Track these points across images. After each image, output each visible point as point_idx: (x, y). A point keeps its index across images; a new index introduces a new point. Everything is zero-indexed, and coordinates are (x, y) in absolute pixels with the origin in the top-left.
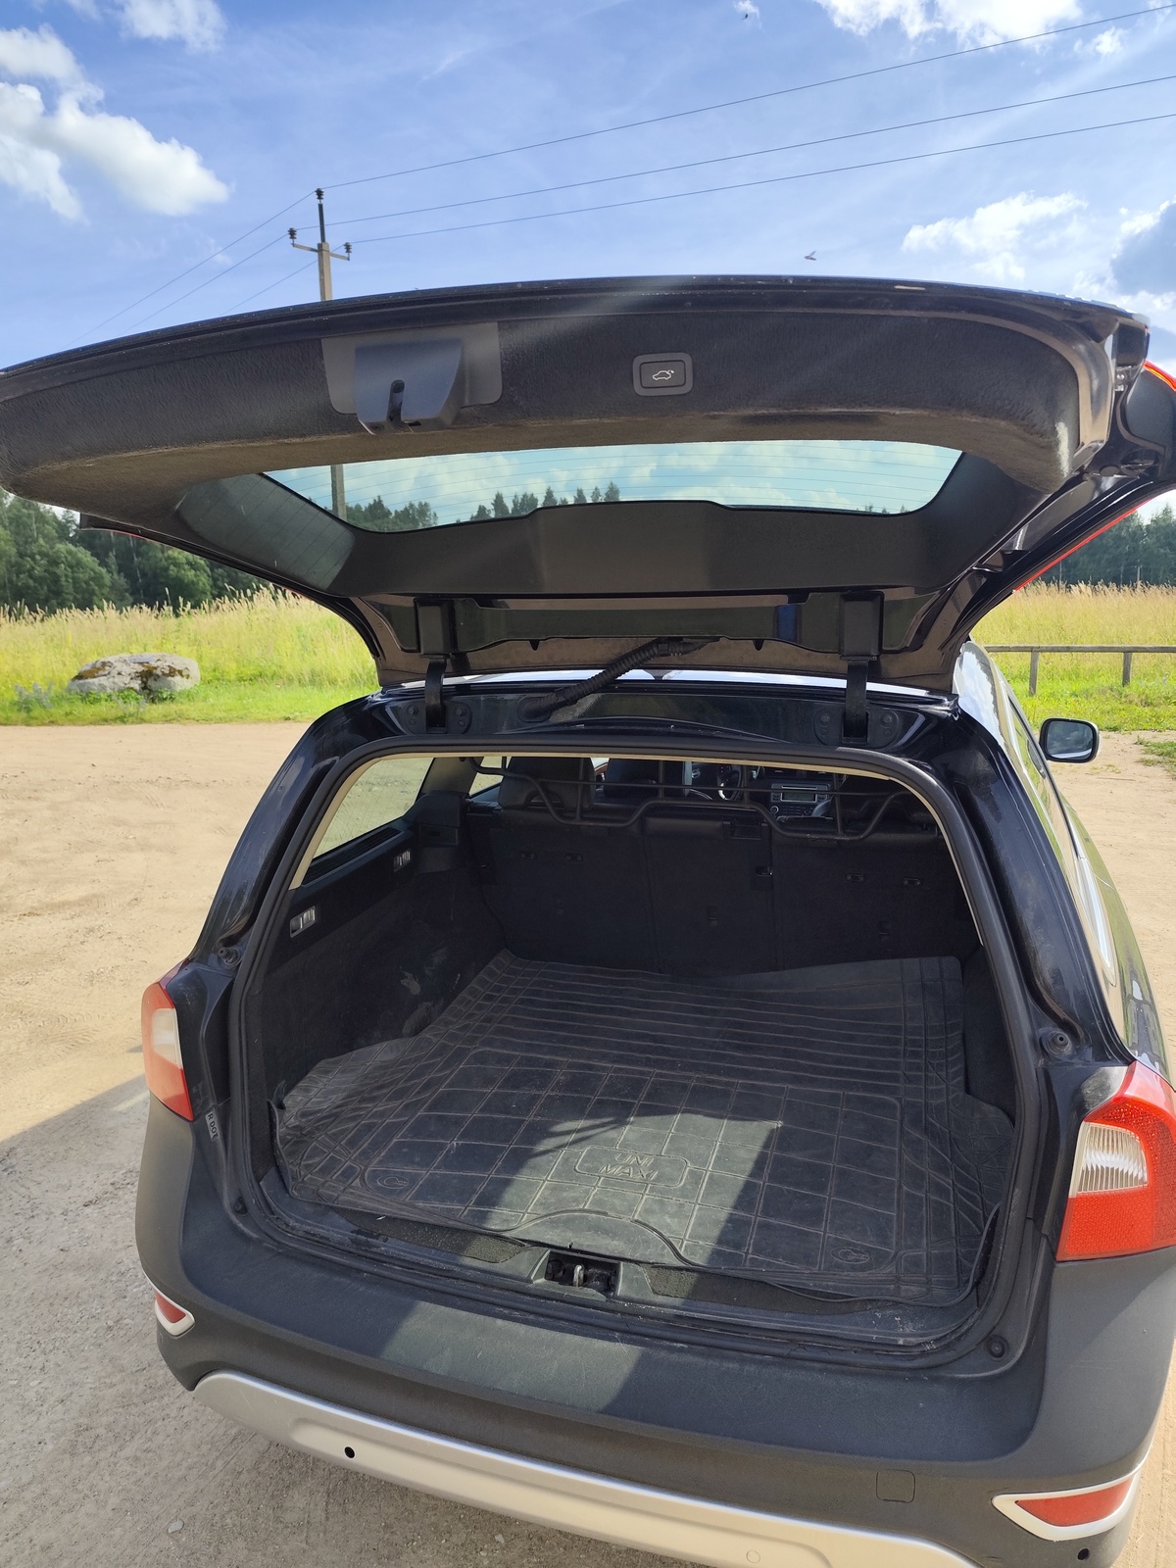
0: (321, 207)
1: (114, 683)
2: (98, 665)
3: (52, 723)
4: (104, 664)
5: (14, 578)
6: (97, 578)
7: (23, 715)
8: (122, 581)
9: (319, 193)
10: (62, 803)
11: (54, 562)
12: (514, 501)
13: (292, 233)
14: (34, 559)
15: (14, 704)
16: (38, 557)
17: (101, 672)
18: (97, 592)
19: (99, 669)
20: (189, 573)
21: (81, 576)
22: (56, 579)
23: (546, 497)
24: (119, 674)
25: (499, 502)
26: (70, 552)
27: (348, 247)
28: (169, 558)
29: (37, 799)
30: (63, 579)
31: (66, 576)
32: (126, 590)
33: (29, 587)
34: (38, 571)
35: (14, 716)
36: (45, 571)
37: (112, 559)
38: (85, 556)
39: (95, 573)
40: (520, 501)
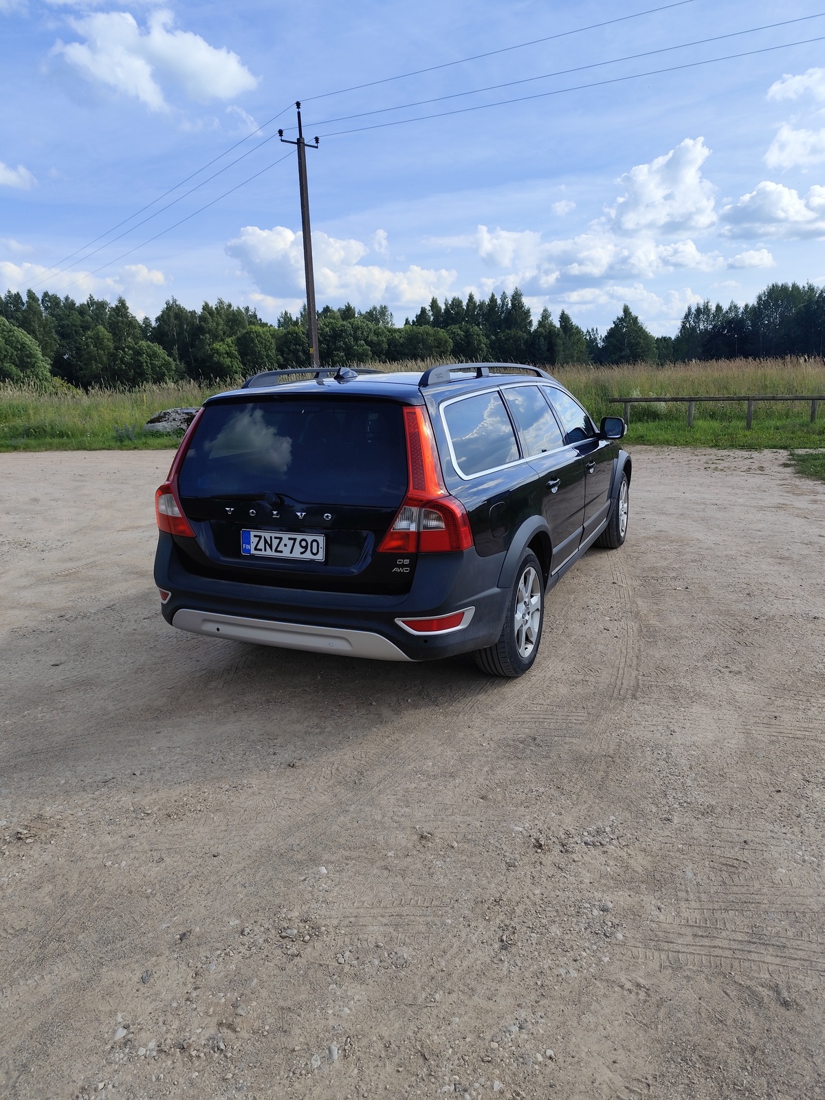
0: (299, 113)
1: (172, 425)
2: (162, 414)
3: (135, 448)
4: (165, 414)
5: (112, 364)
6: (167, 365)
7: (119, 444)
8: (182, 366)
9: (298, 104)
10: (139, 485)
11: (138, 353)
12: (445, 304)
13: (281, 132)
14: (124, 351)
15: (113, 438)
16: (126, 349)
17: (164, 419)
18: (167, 374)
19: (162, 417)
20: (226, 360)
21: (157, 363)
22: (140, 365)
23: (469, 300)
24: (174, 420)
25: (434, 304)
26: (149, 347)
27: (317, 139)
28: (213, 349)
29: (126, 484)
30: (145, 364)
31: (146, 362)
32: (185, 372)
33: (122, 370)
34: (127, 358)
35: (113, 444)
36: (131, 359)
37: (175, 351)
38: (159, 350)
39: (165, 360)
40: (450, 302)
